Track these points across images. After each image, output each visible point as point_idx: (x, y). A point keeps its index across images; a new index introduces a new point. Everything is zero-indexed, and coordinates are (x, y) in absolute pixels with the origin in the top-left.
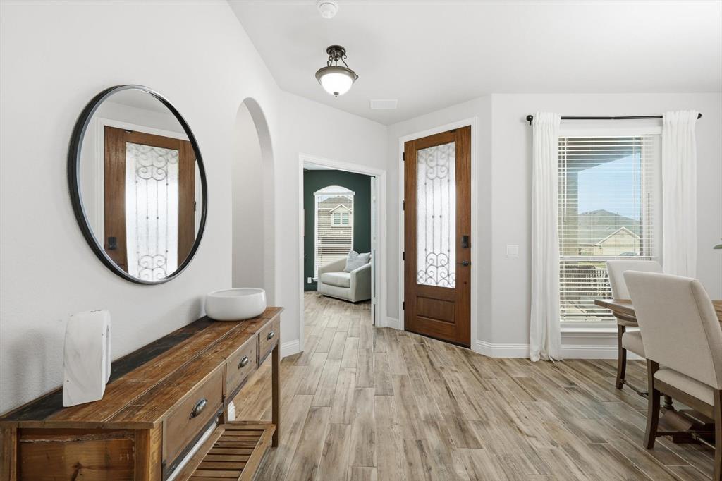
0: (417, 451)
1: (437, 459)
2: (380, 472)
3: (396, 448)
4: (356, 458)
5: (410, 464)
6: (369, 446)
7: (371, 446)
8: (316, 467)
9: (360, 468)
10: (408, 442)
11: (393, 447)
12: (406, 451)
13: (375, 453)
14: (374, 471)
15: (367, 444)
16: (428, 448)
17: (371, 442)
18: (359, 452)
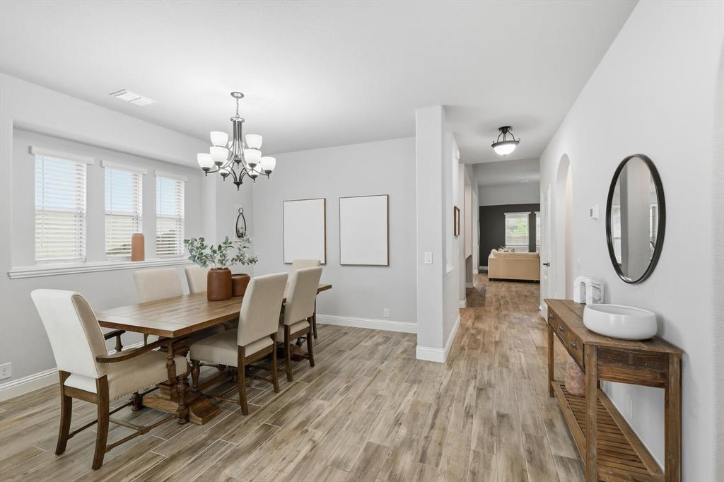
0: (429, 452)
1: (415, 443)
2: (468, 445)
3: (448, 460)
4: (490, 460)
5: (440, 444)
6: (477, 469)
7: (474, 469)
8: (528, 461)
9: (486, 450)
10: (433, 462)
11: (451, 462)
12: (440, 455)
13: (471, 460)
14: (473, 446)
15: (478, 472)
16: (417, 453)
17: (474, 474)
18: (487, 466)
